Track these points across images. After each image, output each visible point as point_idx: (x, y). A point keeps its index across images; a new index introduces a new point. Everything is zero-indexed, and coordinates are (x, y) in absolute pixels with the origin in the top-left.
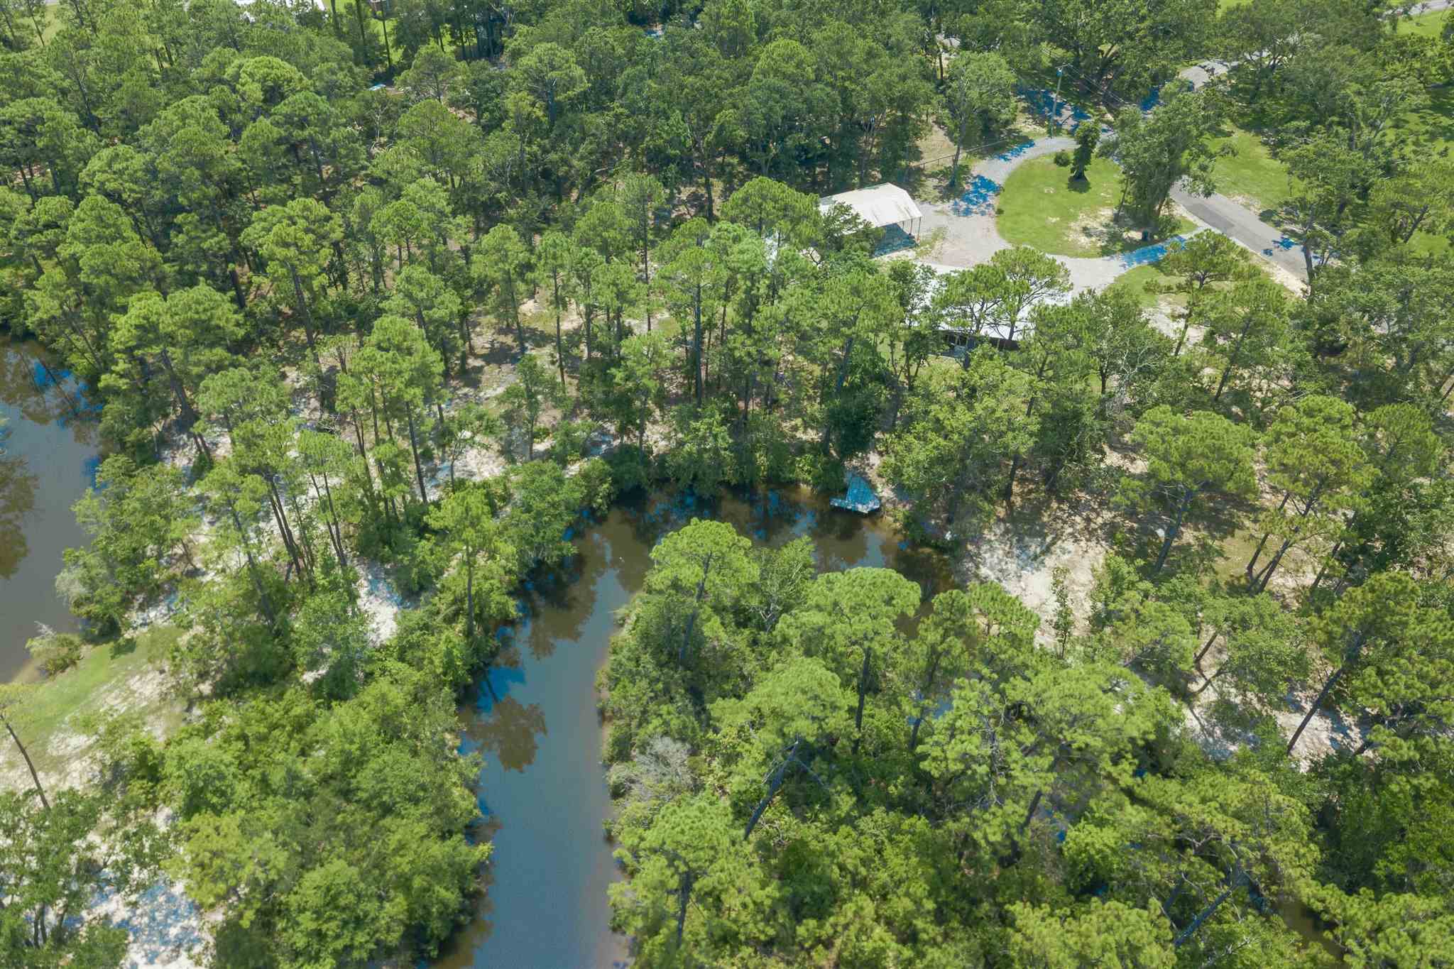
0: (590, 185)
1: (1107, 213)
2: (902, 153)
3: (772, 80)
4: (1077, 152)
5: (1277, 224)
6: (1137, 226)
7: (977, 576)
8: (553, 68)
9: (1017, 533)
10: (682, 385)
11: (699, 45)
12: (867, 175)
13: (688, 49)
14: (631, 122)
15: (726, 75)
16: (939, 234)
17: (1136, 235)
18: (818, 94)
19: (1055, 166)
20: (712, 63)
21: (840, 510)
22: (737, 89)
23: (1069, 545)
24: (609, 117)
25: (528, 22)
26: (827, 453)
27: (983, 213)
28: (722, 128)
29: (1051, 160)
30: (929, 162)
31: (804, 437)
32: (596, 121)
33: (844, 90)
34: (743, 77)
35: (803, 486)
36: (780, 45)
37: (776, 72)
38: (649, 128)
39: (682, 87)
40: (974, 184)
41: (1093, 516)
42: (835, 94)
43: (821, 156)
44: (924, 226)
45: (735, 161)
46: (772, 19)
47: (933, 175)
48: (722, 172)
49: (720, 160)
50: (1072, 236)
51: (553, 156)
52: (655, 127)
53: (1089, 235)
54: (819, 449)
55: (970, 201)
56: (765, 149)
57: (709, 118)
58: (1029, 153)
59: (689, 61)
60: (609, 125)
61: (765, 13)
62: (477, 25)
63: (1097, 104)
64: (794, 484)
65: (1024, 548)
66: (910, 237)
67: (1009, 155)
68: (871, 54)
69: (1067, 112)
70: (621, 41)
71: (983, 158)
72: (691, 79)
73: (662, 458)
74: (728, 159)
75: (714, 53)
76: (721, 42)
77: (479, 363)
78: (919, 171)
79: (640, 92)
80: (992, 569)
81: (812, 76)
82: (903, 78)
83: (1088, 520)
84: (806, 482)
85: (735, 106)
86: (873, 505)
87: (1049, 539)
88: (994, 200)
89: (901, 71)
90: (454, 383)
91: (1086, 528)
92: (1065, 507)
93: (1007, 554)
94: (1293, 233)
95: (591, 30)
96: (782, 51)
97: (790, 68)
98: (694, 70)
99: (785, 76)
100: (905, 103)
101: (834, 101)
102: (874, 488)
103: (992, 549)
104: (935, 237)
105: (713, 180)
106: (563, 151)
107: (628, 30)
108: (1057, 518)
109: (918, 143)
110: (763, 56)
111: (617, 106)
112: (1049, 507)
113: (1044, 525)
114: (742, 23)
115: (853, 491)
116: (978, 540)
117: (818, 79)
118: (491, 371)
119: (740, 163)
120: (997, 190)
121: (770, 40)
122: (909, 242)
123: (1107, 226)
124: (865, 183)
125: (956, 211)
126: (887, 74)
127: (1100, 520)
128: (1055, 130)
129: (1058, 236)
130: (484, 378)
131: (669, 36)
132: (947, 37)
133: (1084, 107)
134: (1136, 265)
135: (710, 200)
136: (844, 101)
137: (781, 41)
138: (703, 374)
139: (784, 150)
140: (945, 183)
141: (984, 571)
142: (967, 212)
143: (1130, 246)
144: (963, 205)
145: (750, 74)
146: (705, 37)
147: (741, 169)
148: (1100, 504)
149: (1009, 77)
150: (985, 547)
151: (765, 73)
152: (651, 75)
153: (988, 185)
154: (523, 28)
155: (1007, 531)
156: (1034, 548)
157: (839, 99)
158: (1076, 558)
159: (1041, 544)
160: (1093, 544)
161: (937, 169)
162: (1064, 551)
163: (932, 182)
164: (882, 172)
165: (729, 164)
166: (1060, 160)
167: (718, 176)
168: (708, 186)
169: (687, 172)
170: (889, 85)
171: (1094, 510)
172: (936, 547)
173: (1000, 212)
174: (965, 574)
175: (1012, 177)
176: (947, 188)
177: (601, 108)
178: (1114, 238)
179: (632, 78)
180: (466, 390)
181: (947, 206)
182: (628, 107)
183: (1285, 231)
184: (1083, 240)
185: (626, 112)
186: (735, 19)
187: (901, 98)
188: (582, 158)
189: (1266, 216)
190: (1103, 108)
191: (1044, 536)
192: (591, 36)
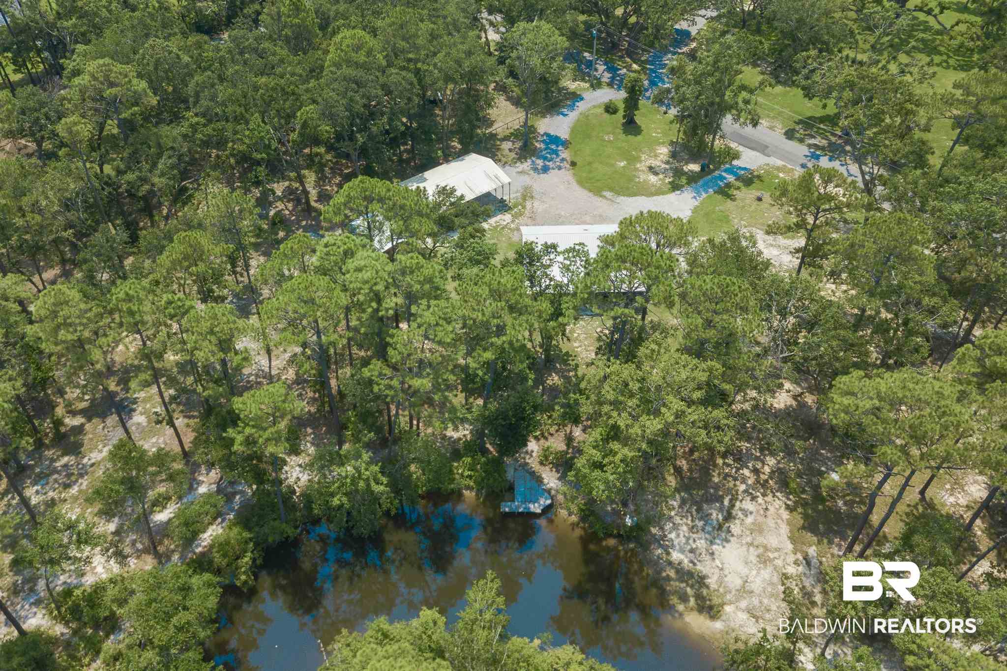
0: (181, 196)
1: (664, 151)
2: (478, 123)
3: (347, 71)
4: (626, 101)
5: (801, 141)
6: (694, 158)
7: (670, 563)
8: (112, 85)
9: (695, 503)
10: (314, 400)
11: (266, 45)
12: (449, 147)
13: (255, 50)
14: (209, 130)
15: (299, 70)
16: (527, 194)
17: (695, 167)
18: (394, 79)
19: (607, 116)
20: (282, 61)
21: (512, 515)
22: (312, 83)
23: (748, 505)
24: (183, 128)
25: (88, 42)
26: (484, 451)
27: (560, 168)
28: (305, 125)
29: (601, 110)
30: (499, 128)
31: (456, 435)
32: (170, 133)
33: (417, 72)
34: (316, 71)
35: (466, 493)
36: (346, 36)
37: (349, 62)
38: (229, 134)
39: (256, 88)
40: (543, 141)
41: (759, 465)
42: (410, 76)
43: (403, 134)
44: (513, 189)
45: (322, 150)
46: (332, 14)
47: (506, 138)
48: (311, 162)
49: (307, 151)
50: (643, 177)
51: (131, 177)
52: (235, 133)
53: (656, 174)
54: (475, 447)
55: (545, 158)
56: (352, 138)
57: (290, 117)
58: (581, 106)
59: (260, 62)
60: (185, 136)
61: (323, 9)
62: (39, 52)
63: (622, 57)
64: (457, 495)
65: (706, 518)
66: (502, 201)
67: (565, 111)
68: (433, 36)
69: (601, 68)
70: (186, 49)
71: (544, 116)
72: (263, 79)
73: (307, 498)
74: (316, 150)
75: (282, 51)
76: (287, 40)
77: (77, 421)
78: (493, 136)
79: (213, 98)
80: (682, 551)
81: (384, 63)
82: (469, 53)
83: (756, 471)
84: (468, 488)
85: (314, 102)
86: (545, 501)
87: (726, 502)
88: (565, 154)
89: (465, 47)
90: (49, 453)
91: (757, 481)
92: (730, 461)
93: (692, 529)
94: (816, 147)
95: (150, 42)
96: (348, 41)
97: (362, 57)
98: (268, 70)
99: (357, 65)
100: (475, 76)
101: (411, 84)
102: (539, 480)
103: (676, 527)
104: (524, 198)
105: (305, 172)
106: (140, 170)
107: (193, 38)
108: (727, 475)
109: (490, 111)
110: (332, 49)
111: (191, 117)
112: (715, 465)
113: (717, 487)
114: (303, 20)
115: (520, 489)
116: (658, 519)
117: (390, 65)
118: (95, 428)
119: (327, 152)
120: (566, 144)
121: (334, 33)
122: (502, 206)
123: (667, 163)
124: (449, 156)
125: (535, 169)
126: (454, 51)
127: (767, 469)
128: (596, 84)
129: (630, 179)
130: (86, 439)
131: (234, 39)
132: (490, 13)
133: (612, 61)
134: (704, 195)
135: (306, 193)
136: (420, 81)
137: (346, 33)
138: (333, 383)
139: (371, 137)
140: (519, 144)
141: (676, 556)
142: (545, 169)
143: (693, 179)
144: (540, 163)
145: (322, 68)
146: (271, 37)
147: (329, 157)
148: (762, 450)
149: (561, 42)
150: (668, 526)
151: (338, 65)
152: (222, 79)
153: (554, 140)
154: (80, 48)
155: (683, 502)
156: (716, 516)
157: (415, 81)
158: (761, 519)
159: (721, 510)
160: (769, 498)
161: (507, 133)
162: (746, 513)
163: (506, 146)
164: (461, 142)
165: (317, 154)
166: (610, 109)
167: (309, 167)
168: (300, 179)
169: (276, 169)
170: (459, 63)
171: (757, 459)
172: (619, 536)
173: (573, 164)
174: (656, 563)
175: (573, 130)
176: (521, 149)
177: (176, 118)
178: (678, 173)
179: (201, 87)
180: (65, 459)
181: (526, 165)
182: (204, 115)
183: (810, 146)
184: (653, 179)
185: (203, 120)
186: (297, 16)
187: (470, 72)
188: (162, 175)
189: (790, 134)
190: (628, 60)
191: (720, 499)
192: (153, 47)
